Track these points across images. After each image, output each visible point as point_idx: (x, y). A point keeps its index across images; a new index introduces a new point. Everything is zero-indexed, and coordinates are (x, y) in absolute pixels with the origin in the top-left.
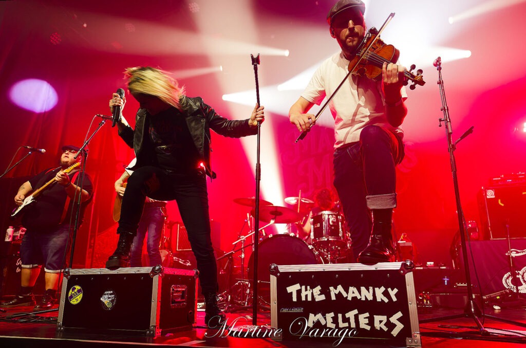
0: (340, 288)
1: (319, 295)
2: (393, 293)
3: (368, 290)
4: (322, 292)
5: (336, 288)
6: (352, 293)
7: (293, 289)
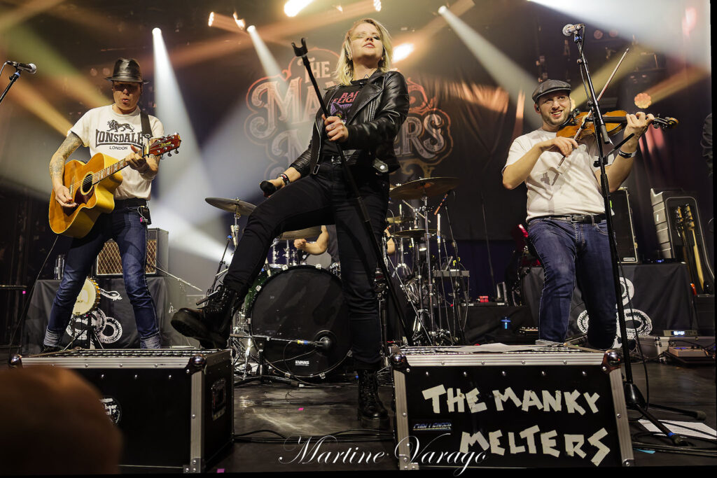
0: (509, 392)
1: (476, 403)
2: (592, 400)
3: (553, 395)
4: (481, 399)
5: (503, 392)
6: (529, 400)
7: (433, 394)
